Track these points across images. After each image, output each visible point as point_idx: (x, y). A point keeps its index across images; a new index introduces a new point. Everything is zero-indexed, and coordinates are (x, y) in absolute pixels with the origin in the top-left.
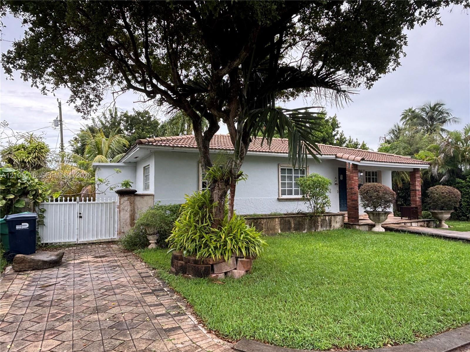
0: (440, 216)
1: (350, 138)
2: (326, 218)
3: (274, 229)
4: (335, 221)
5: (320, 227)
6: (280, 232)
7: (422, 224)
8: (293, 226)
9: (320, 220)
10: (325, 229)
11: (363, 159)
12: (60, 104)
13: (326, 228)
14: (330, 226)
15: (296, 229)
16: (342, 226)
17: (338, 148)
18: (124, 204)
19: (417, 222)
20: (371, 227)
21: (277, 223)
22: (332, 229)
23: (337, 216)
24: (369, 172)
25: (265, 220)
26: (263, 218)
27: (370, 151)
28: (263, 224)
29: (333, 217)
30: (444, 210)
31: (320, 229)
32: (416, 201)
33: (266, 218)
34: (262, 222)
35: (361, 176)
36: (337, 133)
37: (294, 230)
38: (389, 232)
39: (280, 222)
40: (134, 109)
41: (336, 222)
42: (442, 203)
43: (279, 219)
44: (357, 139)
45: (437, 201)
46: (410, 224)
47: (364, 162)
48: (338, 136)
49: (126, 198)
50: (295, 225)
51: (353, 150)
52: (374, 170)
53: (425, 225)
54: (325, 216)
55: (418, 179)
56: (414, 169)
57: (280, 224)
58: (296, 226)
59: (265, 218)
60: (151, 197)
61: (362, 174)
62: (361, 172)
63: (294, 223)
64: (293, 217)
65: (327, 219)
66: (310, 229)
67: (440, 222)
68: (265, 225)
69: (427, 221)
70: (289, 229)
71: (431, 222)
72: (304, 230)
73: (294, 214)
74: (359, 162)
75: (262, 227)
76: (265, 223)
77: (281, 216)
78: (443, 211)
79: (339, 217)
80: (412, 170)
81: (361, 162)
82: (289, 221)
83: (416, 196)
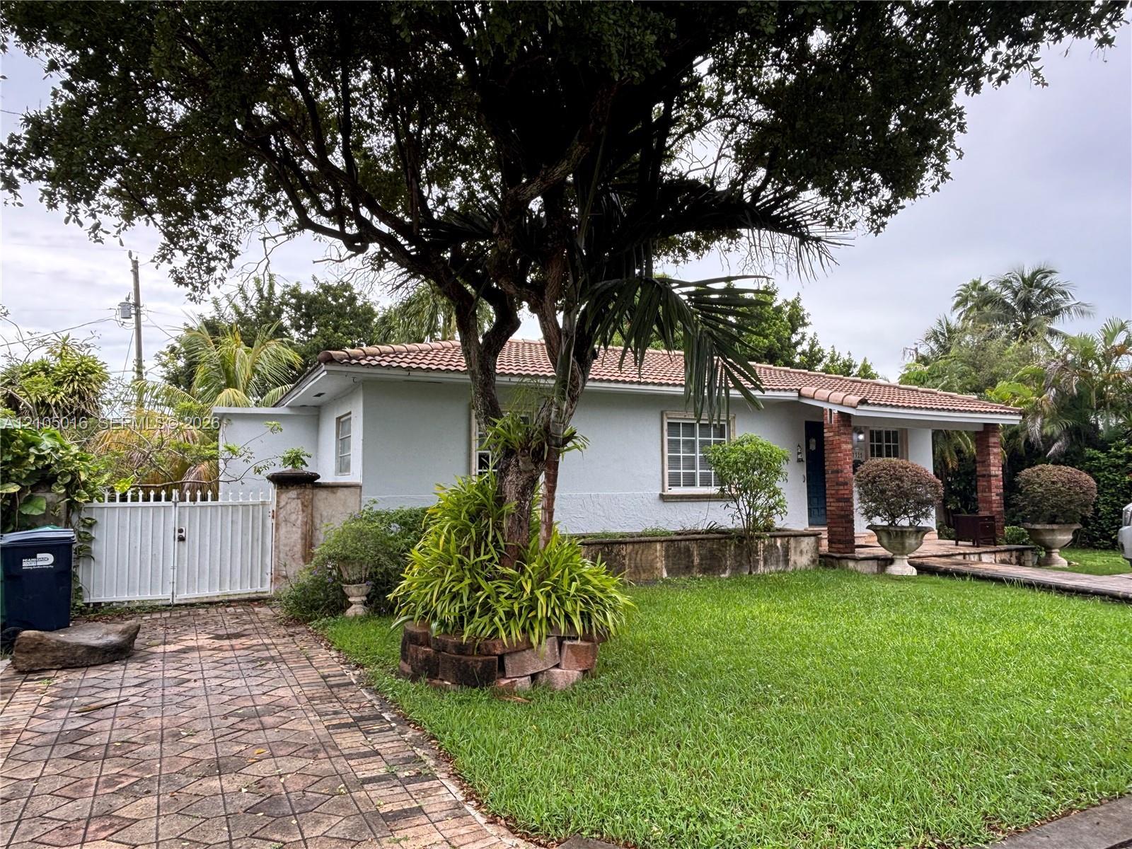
0: (1048, 538)
1: (834, 352)
2: (775, 542)
3: (652, 568)
4: (798, 550)
5: (762, 563)
6: (665, 575)
7: (1005, 556)
8: (697, 561)
9: (761, 546)
10: (773, 568)
11: (863, 402)
12: (135, 264)
13: (777, 564)
14: (787, 562)
15: (704, 570)
16: (814, 562)
17: (805, 374)
18: (288, 506)
19: (994, 552)
20: (883, 563)
21: (658, 554)
22: (790, 568)
23: (802, 538)
24: (879, 433)
25: (630, 547)
26: (626, 543)
27: (882, 382)
28: (624, 557)
29: (792, 541)
30: (1057, 523)
31: (761, 568)
32: (990, 502)
33: (633, 543)
34: (624, 553)
35: (859, 441)
36: (803, 338)
37: (700, 572)
38: (927, 578)
39: (667, 551)
40: (314, 278)
41: (801, 552)
42: (1053, 508)
43: (664, 544)
44: (849, 354)
45: (1040, 502)
46: (977, 557)
47: (865, 407)
48: (805, 346)
49: (293, 494)
50: (701, 559)
51: (841, 380)
52: (891, 428)
53: (1014, 560)
54: (775, 537)
55: (996, 450)
56: (986, 425)
57: (667, 557)
58: (704, 562)
59: (630, 543)
60: (352, 489)
61: (861, 437)
62: (860, 433)
63: (699, 554)
64: (697, 540)
65: (778, 544)
66: (737, 569)
67: (1049, 554)
68: (630, 560)
69: (1017, 550)
70: (688, 568)
71: (1026, 553)
72: (724, 572)
73: (699, 533)
74: (855, 407)
75: (624, 564)
76: (630, 554)
77: (669, 538)
78: (1055, 527)
79: (806, 540)
80: (981, 429)
81: (859, 407)
82: (688, 549)
83: (990, 491)
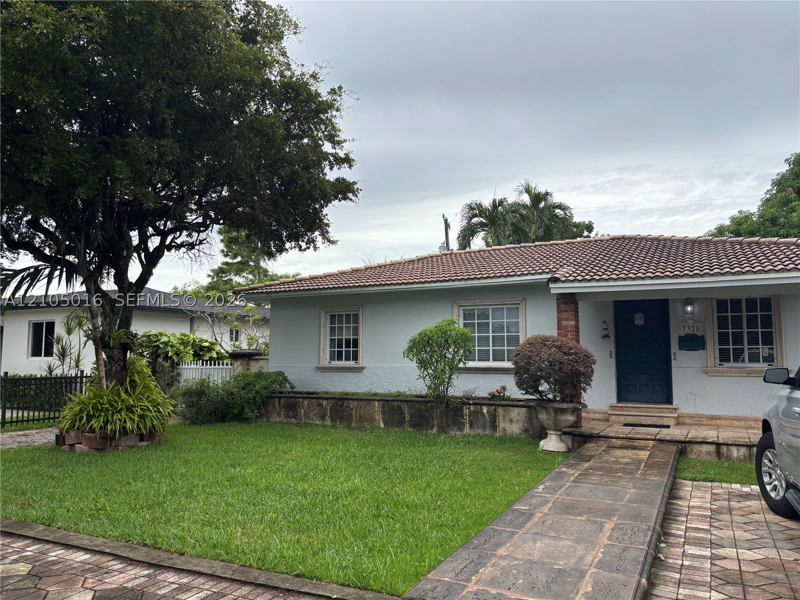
3: (371, 420)
4: (508, 418)
5: (468, 426)
6: (382, 425)
8: (407, 417)
9: (466, 411)
10: (479, 431)
12: (446, 220)
13: (484, 428)
14: (494, 427)
15: (414, 426)
16: (526, 431)
18: (238, 369)
21: (376, 409)
22: (498, 434)
23: (511, 409)
25: (356, 403)
26: (353, 400)
28: (352, 409)
33: (357, 400)
34: (352, 406)
37: (410, 427)
39: (383, 407)
41: (511, 421)
43: (381, 403)
50: (411, 417)
54: (481, 405)
57: (383, 412)
58: (414, 419)
64: (407, 401)
65: (485, 411)
66: (443, 428)
77: (383, 398)
